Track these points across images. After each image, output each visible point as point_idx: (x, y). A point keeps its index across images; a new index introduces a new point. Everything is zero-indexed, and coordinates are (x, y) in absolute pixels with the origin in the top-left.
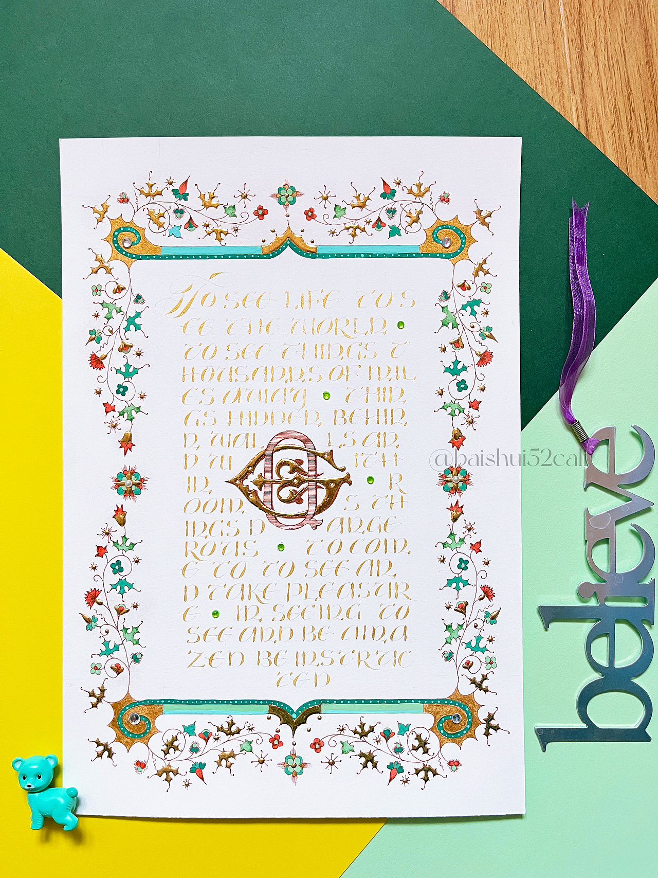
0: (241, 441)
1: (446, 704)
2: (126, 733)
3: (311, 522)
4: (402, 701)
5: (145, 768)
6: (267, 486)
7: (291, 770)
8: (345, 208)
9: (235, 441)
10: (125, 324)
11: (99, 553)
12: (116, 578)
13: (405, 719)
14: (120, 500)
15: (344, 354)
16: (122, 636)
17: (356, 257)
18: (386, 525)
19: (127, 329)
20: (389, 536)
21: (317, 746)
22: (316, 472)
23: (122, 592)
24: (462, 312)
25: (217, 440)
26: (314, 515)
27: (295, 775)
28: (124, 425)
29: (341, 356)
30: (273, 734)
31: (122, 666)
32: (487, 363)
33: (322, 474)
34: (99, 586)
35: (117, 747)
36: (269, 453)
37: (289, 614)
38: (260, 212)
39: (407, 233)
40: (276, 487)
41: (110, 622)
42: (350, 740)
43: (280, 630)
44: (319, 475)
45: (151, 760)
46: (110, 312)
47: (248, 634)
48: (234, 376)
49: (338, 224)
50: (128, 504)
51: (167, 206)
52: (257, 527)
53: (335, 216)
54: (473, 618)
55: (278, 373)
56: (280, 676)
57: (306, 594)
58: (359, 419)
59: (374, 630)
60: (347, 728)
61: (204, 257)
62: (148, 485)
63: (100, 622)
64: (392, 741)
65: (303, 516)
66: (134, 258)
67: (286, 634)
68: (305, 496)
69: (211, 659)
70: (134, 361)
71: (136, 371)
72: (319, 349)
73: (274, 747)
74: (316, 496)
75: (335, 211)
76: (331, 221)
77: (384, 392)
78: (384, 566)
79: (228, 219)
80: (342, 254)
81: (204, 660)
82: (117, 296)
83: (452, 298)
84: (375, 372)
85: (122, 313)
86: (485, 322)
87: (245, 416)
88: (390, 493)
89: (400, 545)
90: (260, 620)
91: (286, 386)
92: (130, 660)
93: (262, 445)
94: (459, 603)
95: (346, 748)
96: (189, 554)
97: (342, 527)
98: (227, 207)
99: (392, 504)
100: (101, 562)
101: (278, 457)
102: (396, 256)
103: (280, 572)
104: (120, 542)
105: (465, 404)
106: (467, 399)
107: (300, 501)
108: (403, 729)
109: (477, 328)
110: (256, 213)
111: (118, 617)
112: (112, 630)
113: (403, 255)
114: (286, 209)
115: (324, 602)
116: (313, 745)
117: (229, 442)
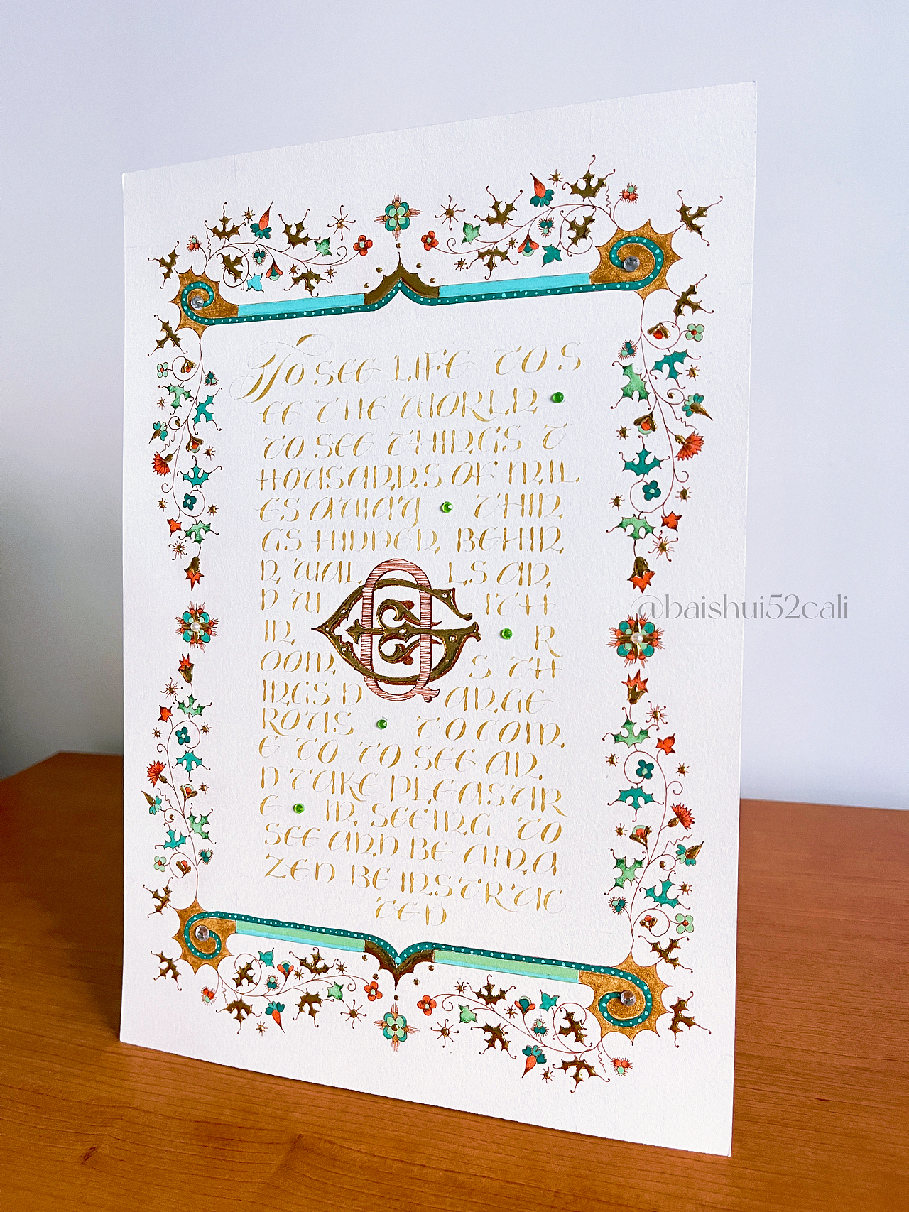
0: (333, 570)
1: (613, 975)
2: (193, 950)
3: (424, 691)
4: (549, 961)
5: (214, 999)
6: (365, 637)
7: (391, 1032)
8: (479, 226)
9: (324, 572)
10: (194, 412)
11: (162, 717)
12: (181, 750)
13: (552, 988)
14: (185, 648)
15: (474, 445)
16: (189, 826)
17: (495, 299)
18: (529, 702)
19: (196, 420)
20: (534, 718)
21: (427, 1007)
22: (431, 620)
23: (189, 770)
24: (656, 373)
25: (302, 570)
26: (427, 682)
27: (396, 1040)
28: (191, 549)
29: (469, 449)
30: (370, 980)
31: (190, 864)
32: (693, 454)
33: (439, 623)
34: (163, 760)
35: (183, 967)
36: (367, 591)
37: (393, 818)
38: (362, 245)
39: (571, 256)
40: (377, 638)
41: (176, 806)
42: (472, 1005)
43: (381, 839)
44: (435, 624)
45: (220, 990)
46: (177, 399)
47: (340, 841)
48: (325, 480)
49: (469, 252)
50: (195, 654)
51: (244, 248)
52: (352, 694)
53: (465, 240)
54: (658, 852)
55: (382, 475)
56: (380, 903)
57: (416, 793)
58: (493, 541)
59: (509, 854)
60: (468, 988)
61: (290, 316)
62: (218, 629)
63: (164, 805)
64: (532, 1016)
65: (413, 681)
66: (206, 324)
67: (388, 846)
68: (415, 654)
69: (293, 869)
70: (205, 463)
71: (206, 475)
72: (439, 438)
73: (371, 998)
74: (431, 654)
75: (465, 232)
76: (459, 247)
77: (531, 502)
78: (525, 763)
79: (321, 259)
80: (474, 296)
81: (284, 869)
82: (186, 376)
83: (639, 351)
84: (518, 469)
85: (191, 399)
86: (691, 387)
87: (338, 537)
88: (537, 654)
89: (549, 733)
90: (356, 823)
91: (393, 494)
92: (199, 858)
93: (360, 577)
94: (638, 828)
95: (466, 1016)
96: (267, 724)
97: (466, 701)
98: (319, 242)
99: (538, 671)
100: (165, 727)
101: (381, 595)
102: (554, 292)
103: (381, 758)
104: (187, 704)
105: (656, 521)
106: (659, 513)
107: (409, 661)
108: (548, 1002)
109: (678, 398)
110: (357, 247)
111: (185, 800)
112: (177, 816)
113: (565, 290)
114: (397, 236)
115: (440, 805)
116: (421, 1004)
117: (317, 574)
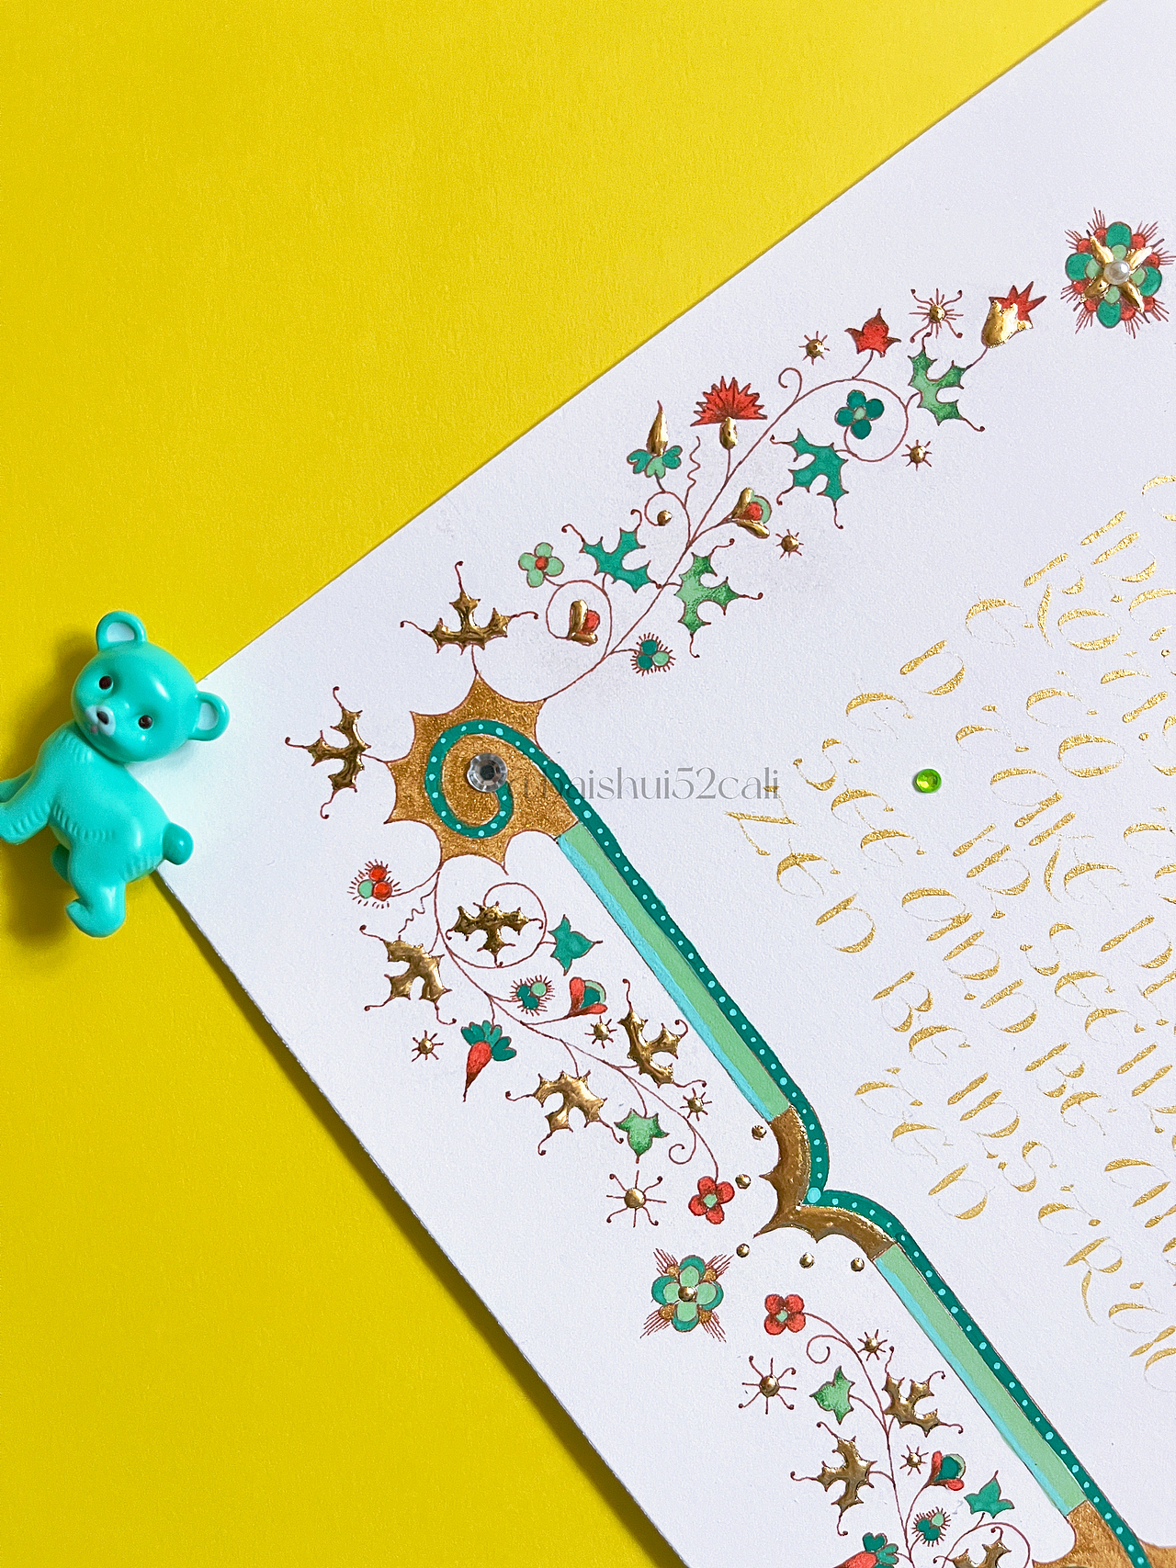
1: (1127, 1551)
2: (432, 777)
4: (1058, 1444)
5: (379, 902)
7: (671, 1293)
12: (827, 433)
13: (1018, 1484)
14: (1052, 282)
16: (681, 570)
21: (782, 1316)
23: (801, 479)
27: (666, 1316)
30: (727, 1176)
31: (601, 632)
34: (771, 402)
35: (376, 784)
37: (1070, 978)
41: (696, 508)
42: (861, 1390)
43: (1011, 988)
45: (412, 901)
47: (937, 911)
50: (1059, 309)
56: (889, 1078)
57: (1156, 987)
60: (884, 1357)
62: (1148, 328)
63: (675, 480)
64: (940, 1497)
67: (1013, 1009)
69: (794, 860)
73: (697, 1206)
81: (780, 843)
90: (997, 915)
92: (633, 643)
95: (832, 1396)
100: (843, 356)
103: (1165, 871)
104: (935, 372)
108: (990, 1500)
111: (726, 521)
112: (678, 527)
116: (775, 1303)
